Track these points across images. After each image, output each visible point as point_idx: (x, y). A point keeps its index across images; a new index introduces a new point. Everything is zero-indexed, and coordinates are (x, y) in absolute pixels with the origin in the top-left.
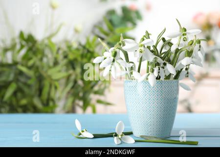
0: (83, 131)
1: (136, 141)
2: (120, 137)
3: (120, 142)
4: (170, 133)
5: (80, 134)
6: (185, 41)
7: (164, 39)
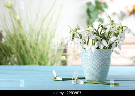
0: (57, 77)
1: (84, 83)
2: (76, 80)
3: (76, 83)
4: (106, 78)
5: (55, 78)
6: (113, 27)
7: (102, 26)
